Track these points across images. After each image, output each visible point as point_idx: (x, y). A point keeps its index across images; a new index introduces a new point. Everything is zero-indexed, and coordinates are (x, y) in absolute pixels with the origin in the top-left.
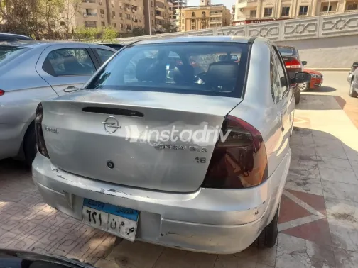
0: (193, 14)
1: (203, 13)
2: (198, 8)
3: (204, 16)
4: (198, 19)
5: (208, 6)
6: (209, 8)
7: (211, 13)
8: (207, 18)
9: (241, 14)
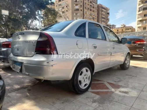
0: (118, 30)
1: (122, 30)
2: (120, 28)
3: (123, 31)
4: (120, 32)
5: (125, 27)
6: (125, 28)
7: (126, 29)
8: (124, 32)
9: (139, 29)
